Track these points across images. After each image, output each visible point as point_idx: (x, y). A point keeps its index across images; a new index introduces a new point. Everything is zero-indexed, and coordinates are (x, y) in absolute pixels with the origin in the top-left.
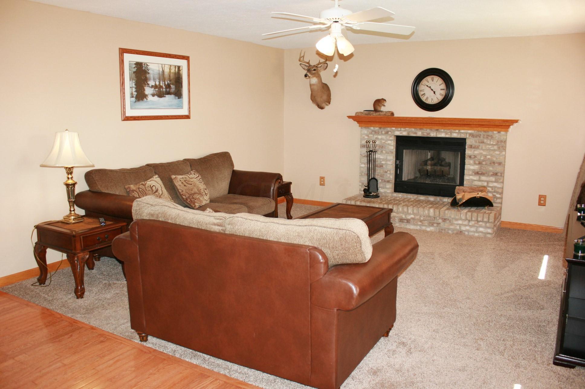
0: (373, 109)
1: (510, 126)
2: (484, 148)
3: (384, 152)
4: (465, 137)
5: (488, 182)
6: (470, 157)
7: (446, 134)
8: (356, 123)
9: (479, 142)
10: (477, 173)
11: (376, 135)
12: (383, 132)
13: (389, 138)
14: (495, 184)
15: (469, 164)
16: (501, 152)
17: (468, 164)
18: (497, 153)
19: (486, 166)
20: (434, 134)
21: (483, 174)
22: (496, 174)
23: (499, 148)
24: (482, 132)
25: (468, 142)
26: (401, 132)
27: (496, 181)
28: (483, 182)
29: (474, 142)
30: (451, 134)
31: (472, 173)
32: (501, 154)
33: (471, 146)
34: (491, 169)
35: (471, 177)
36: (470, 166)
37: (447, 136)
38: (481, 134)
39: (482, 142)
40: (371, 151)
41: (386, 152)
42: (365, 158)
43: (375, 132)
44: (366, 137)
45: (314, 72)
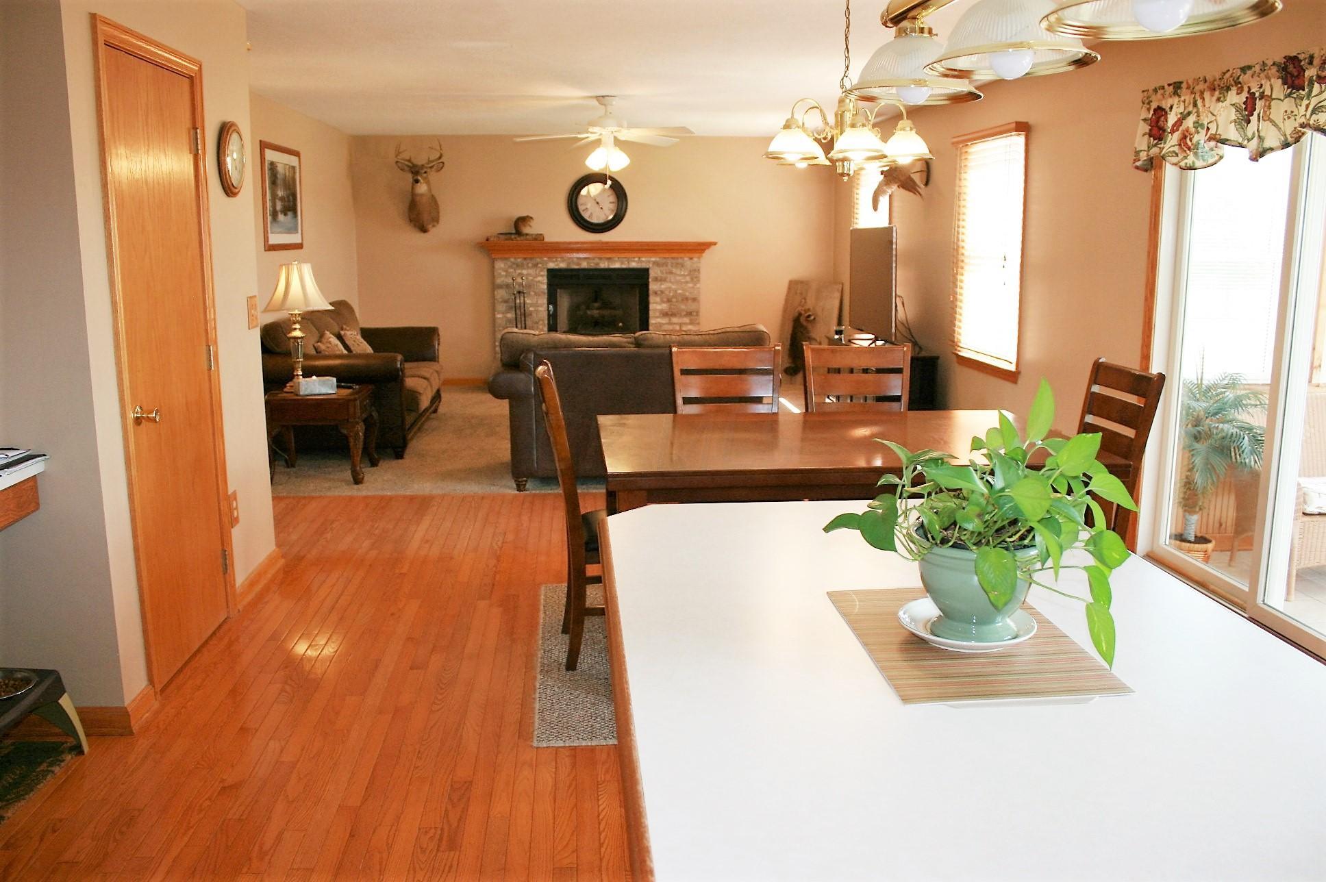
0: (514, 231)
1: (705, 250)
2: (673, 280)
3: (532, 293)
4: (648, 267)
5: (681, 325)
6: (656, 293)
7: (622, 263)
8: (488, 252)
9: (666, 273)
10: (665, 314)
11: (518, 270)
12: (530, 265)
13: (538, 273)
14: (690, 327)
16: (695, 284)
17: (654, 303)
18: (691, 285)
19: (677, 304)
20: (604, 263)
21: (673, 315)
22: (689, 314)
23: (692, 279)
24: (670, 259)
25: (652, 274)
26: (558, 263)
27: (691, 323)
28: (675, 326)
29: (659, 272)
30: (628, 263)
31: (659, 314)
32: (695, 287)
33: (656, 278)
34: (683, 307)
35: (659, 320)
36: (656, 305)
37: (624, 266)
38: (669, 261)
40: (519, 292)
41: (536, 294)
42: (502, 304)
43: (518, 266)
44: (503, 273)
45: (425, 175)
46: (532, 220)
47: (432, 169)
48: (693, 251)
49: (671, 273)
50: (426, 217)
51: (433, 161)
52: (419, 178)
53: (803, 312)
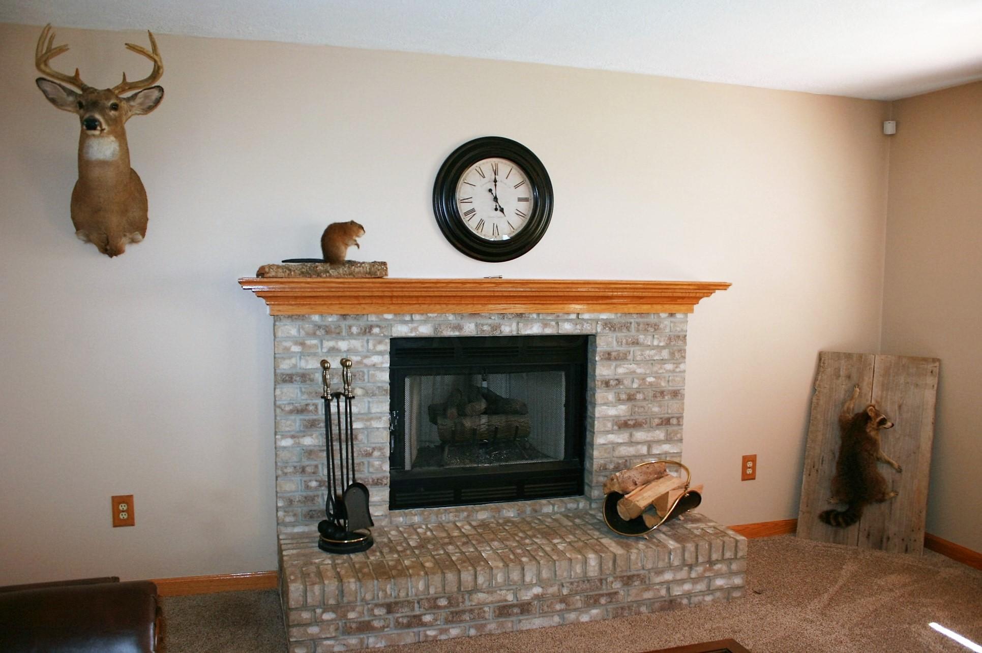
0: (319, 255)
1: (701, 298)
2: (638, 358)
3: (362, 393)
4: (594, 332)
5: (649, 444)
6: (607, 384)
7: (545, 325)
8: (263, 301)
9: (627, 344)
10: (624, 425)
11: (328, 341)
12: (355, 329)
13: (375, 346)
14: (666, 447)
15: (605, 404)
16: (677, 364)
17: (601, 405)
18: (669, 367)
19: (644, 404)
20: (510, 326)
21: (638, 425)
23: (672, 354)
24: (635, 316)
25: (603, 344)
26: (415, 325)
27: (668, 440)
28: (639, 446)
29: (615, 342)
30: (557, 323)
31: (613, 426)
32: (678, 370)
33: (609, 354)
34: (656, 409)
35: (612, 437)
36: (606, 408)
37: (548, 331)
38: (632, 320)
39: (633, 343)
40: (337, 395)
41: (367, 393)
42: (293, 417)
43: (328, 331)
44: (296, 349)
45: (112, 113)
46: (362, 232)
47: (132, 103)
48: (679, 301)
49: (636, 343)
50: (114, 221)
51: (132, 86)
52: (98, 116)
53: (871, 414)
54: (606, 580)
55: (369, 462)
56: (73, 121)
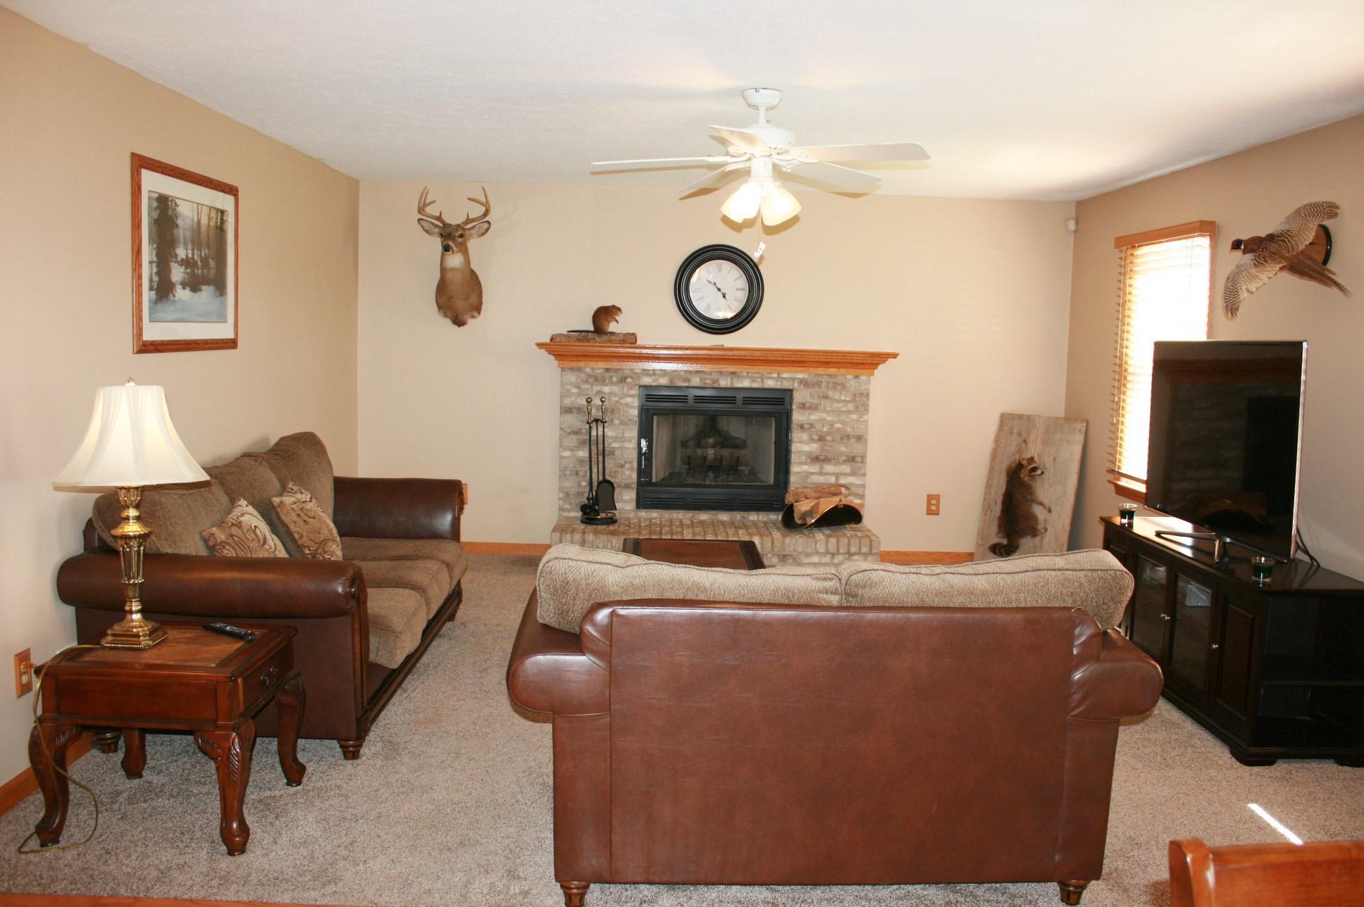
0: (592, 329)
1: (879, 364)
2: (828, 409)
3: (616, 422)
4: (791, 387)
5: (837, 475)
6: (802, 427)
7: (753, 381)
8: (552, 358)
9: (819, 397)
10: (816, 459)
11: (596, 385)
12: (614, 379)
13: (628, 391)
14: (852, 479)
15: (800, 442)
16: (861, 415)
17: (797, 442)
18: (854, 417)
19: (832, 444)
20: (726, 381)
21: (827, 460)
22: (851, 459)
23: (857, 407)
24: (825, 376)
25: (798, 397)
26: (657, 377)
27: (853, 474)
28: (828, 477)
29: (809, 396)
30: (762, 380)
31: (806, 458)
32: (861, 420)
33: (804, 404)
34: (843, 449)
35: (805, 468)
36: (801, 445)
37: (755, 385)
38: (823, 380)
39: (824, 397)
40: (597, 421)
41: (622, 423)
42: (571, 436)
43: (596, 379)
44: (575, 390)
45: (460, 240)
46: (620, 312)
47: (472, 232)
48: (861, 366)
49: (826, 397)
50: (460, 304)
51: (473, 220)
52: (451, 244)
53: (1025, 463)
54: (766, 555)
55: (622, 472)
56: (437, 243)
